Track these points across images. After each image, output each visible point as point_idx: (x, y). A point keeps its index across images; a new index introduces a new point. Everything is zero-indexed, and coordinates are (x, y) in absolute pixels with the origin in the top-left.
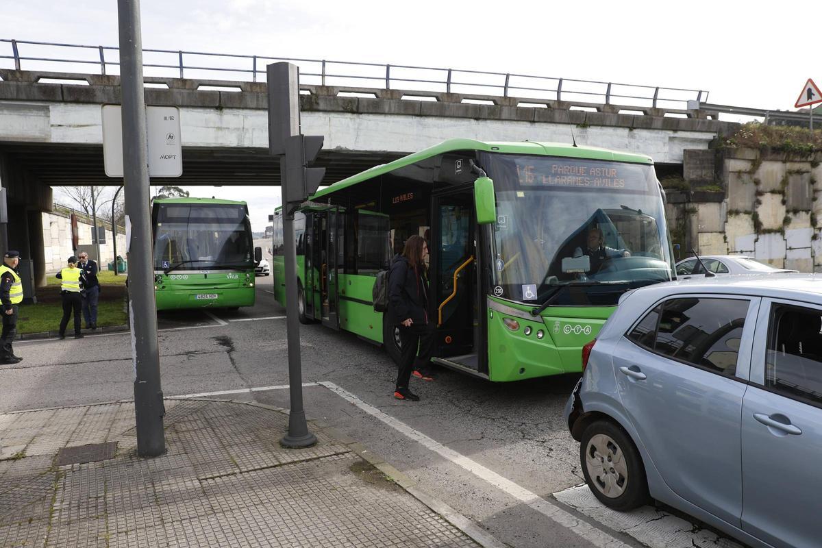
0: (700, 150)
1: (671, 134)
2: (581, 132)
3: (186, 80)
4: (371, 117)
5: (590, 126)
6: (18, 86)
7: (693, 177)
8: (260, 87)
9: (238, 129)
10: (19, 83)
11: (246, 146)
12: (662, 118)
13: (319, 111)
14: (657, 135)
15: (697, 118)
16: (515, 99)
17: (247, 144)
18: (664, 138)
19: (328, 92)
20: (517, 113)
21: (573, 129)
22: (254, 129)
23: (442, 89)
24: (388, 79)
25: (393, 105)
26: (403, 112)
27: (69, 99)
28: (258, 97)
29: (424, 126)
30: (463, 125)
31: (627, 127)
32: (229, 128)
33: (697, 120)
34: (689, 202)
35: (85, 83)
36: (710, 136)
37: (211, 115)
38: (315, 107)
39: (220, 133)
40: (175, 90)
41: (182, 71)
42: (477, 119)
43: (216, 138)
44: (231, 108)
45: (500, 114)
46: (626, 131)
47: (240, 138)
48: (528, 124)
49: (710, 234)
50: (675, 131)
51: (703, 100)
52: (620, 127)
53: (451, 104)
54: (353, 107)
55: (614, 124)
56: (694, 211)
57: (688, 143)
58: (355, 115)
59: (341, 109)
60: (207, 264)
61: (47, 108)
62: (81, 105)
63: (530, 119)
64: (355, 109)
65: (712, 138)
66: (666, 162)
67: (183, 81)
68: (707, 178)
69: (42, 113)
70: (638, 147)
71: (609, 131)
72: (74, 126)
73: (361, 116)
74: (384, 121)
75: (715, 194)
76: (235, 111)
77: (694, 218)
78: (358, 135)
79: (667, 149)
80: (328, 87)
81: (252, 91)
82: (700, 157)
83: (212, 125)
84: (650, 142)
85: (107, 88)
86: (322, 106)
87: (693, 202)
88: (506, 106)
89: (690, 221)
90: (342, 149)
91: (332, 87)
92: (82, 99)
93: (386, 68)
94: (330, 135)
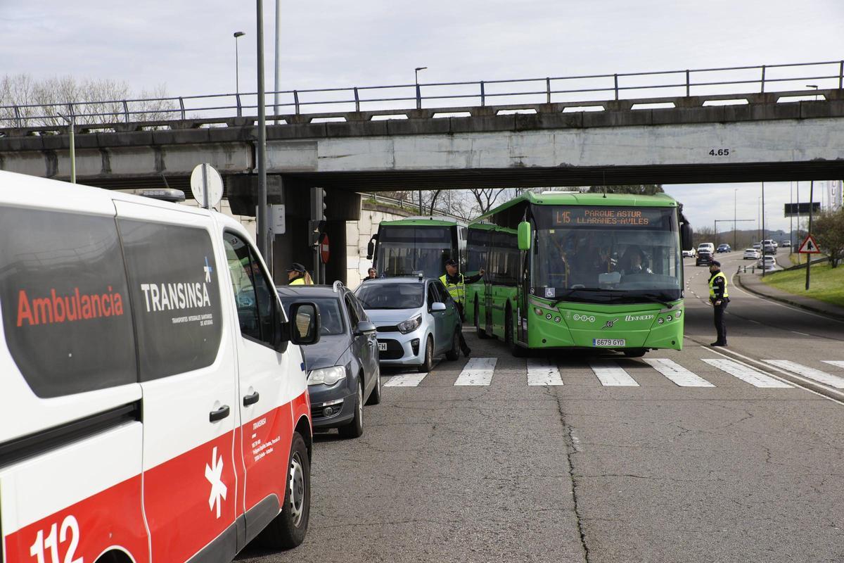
3: (422, 110)
4: (598, 131)
6: (296, 127)
8: (488, 111)
9: (466, 152)
10: (297, 125)
11: (474, 167)
13: (543, 129)
16: (774, 94)
17: (474, 165)
19: (552, 108)
20: (776, 111)
22: (481, 151)
24: (616, 89)
25: (621, 117)
26: (631, 123)
27: (331, 135)
28: (484, 120)
29: (658, 136)
30: (705, 131)
32: (458, 152)
35: (343, 120)
37: (443, 141)
38: (539, 126)
39: (451, 156)
40: (412, 120)
41: (419, 102)
42: (723, 122)
43: (448, 161)
44: (461, 132)
45: (752, 115)
47: (468, 161)
53: (688, 109)
54: (580, 122)
58: (581, 131)
59: (565, 126)
61: (316, 143)
62: (340, 139)
64: (579, 124)
67: (420, 111)
72: (335, 157)
73: (587, 131)
74: (612, 134)
76: (465, 135)
78: (583, 151)
80: (553, 104)
81: (479, 116)
83: (444, 149)
85: (359, 123)
86: (545, 124)
88: (760, 104)
90: (566, 165)
91: (557, 103)
92: (340, 134)
93: (614, 77)
94: (554, 153)
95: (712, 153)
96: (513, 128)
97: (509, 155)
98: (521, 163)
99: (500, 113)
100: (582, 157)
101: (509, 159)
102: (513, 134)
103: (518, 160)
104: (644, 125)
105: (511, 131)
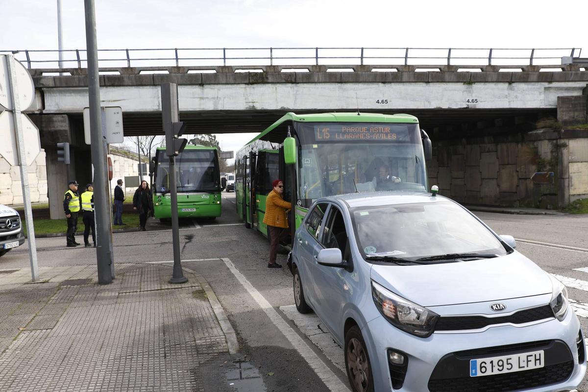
0: (573, 97)
1: (546, 85)
2: (467, 88)
3: (180, 67)
4: (305, 85)
5: (474, 82)
6: (79, 78)
7: (566, 118)
8: (228, 69)
9: (214, 98)
10: (80, 76)
11: (219, 109)
12: (538, 73)
13: (268, 83)
14: (533, 87)
15: (571, 70)
16: (413, 66)
17: (220, 108)
18: (539, 88)
19: (274, 69)
20: (414, 77)
21: (460, 86)
22: (224, 98)
23: (358, 62)
24: (317, 58)
25: (320, 77)
26: (328, 81)
27: (108, 84)
28: (226, 76)
29: (344, 90)
30: (373, 88)
31: (507, 82)
32: (207, 98)
33: (570, 72)
34: (560, 138)
35: (118, 73)
36: (583, 84)
37: (196, 90)
38: (266, 80)
39: (202, 101)
40: (173, 74)
41: (177, 61)
42: (384, 83)
43: (200, 105)
44: (209, 84)
45: (401, 78)
46: (506, 85)
47: (215, 104)
48: (424, 84)
49: (580, 164)
50: (550, 82)
51: (576, 55)
52: (501, 82)
53: (364, 73)
54: (292, 79)
55: (495, 80)
56: (565, 146)
57: (563, 91)
58: (294, 85)
59: (284, 81)
62: (116, 88)
63: (425, 81)
64: (293, 80)
65: (585, 86)
66: (541, 107)
67: (178, 68)
68: (580, 119)
70: (516, 97)
71: (492, 85)
72: (112, 101)
73: (298, 85)
74: (315, 88)
75: (585, 131)
76: (212, 86)
77: (565, 151)
78: (296, 99)
79: (542, 97)
80: (274, 66)
81: (222, 72)
82: (573, 102)
83: (197, 96)
84: (527, 92)
85: (131, 76)
86: (270, 80)
87: (564, 138)
88: (406, 72)
89: (562, 154)
90: (284, 108)
91: (278, 66)
92: (116, 84)
93: (315, 50)
94: (276, 99)
95: (378, 102)
96: (247, 82)
97: (245, 101)
98: (253, 106)
99: (237, 71)
100: (295, 103)
101: (245, 104)
102: (247, 86)
103: (251, 104)
104: (336, 82)
105: (246, 84)
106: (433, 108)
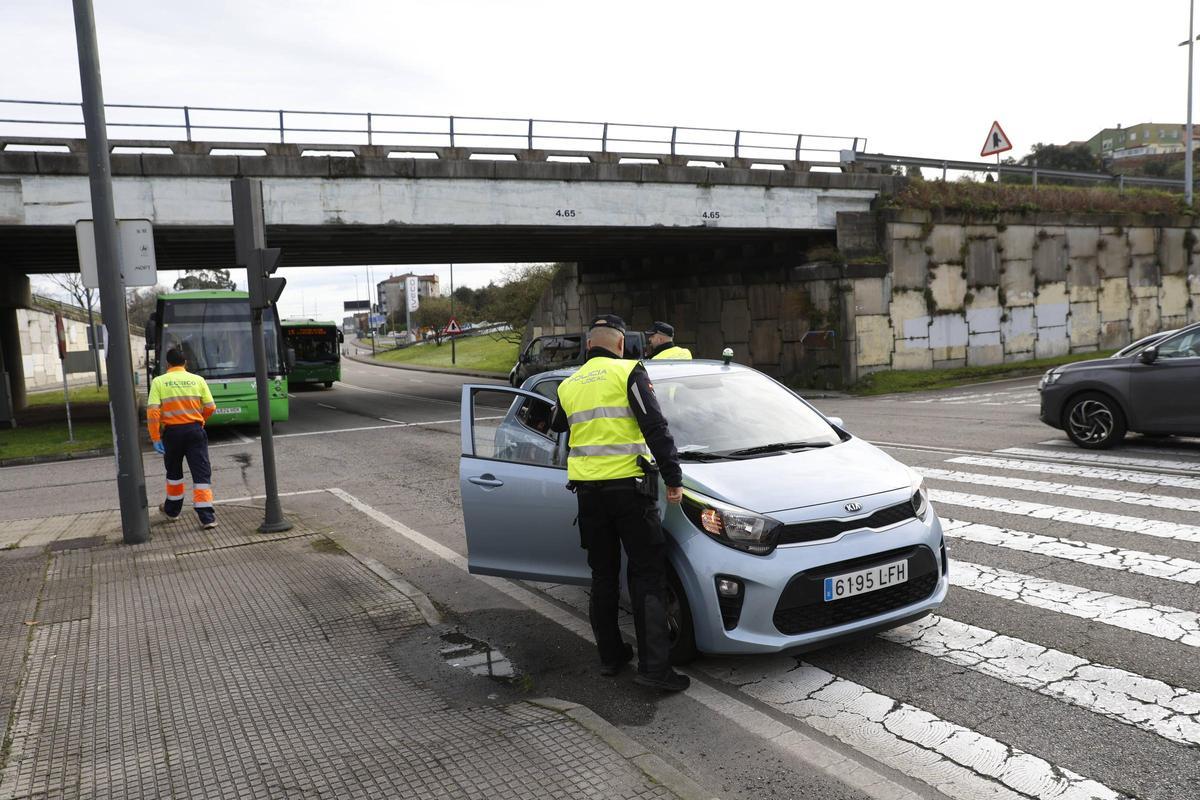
0: (858, 213)
1: (820, 192)
2: (703, 194)
3: (194, 143)
4: (433, 182)
5: (714, 185)
7: (849, 245)
8: (290, 150)
11: (275, 223)
12: (807, 173)
13: (365, 176)
14: (802, 195)
15: (853, 171)
16: (615, 154)
17: (275, 220)
18: (810, 198)
19: (376, 153)
20: (618, 173)
21: (691, 190)
22: (283, 202)
24: (452, 134)
25: (459, 167)
26: (471, 174)
27: (46, 171)
28: (287, 162)
29: (501, 192)
30: (550, 189)
31: (763, 185)
33: (853, 174)
34: (842, 277)
35: (65, 150)
36: (870, 194)
38: (360, 172)
40: (181, 156)
41: (189, 131)
42: (568, 181)
44: (255, 176)
45: (597, 174)
46: (762, 191)
48: (634, 186)
49: (870, 318)
50: (826, 188)
51: (859, 149)
52: (754, 185)
53: (534, 163)
54: (409, 171)
55: (745, 182)
56: (849, 289)
57: (844, 204)
58: (412, 181)
59: (394, 174)
60: (226, 371)
61: (18, 182)
62: (62, 178)
63: (636, 179)
64: (410, 173)
65: (873, 196)
66: (814, 228)
67: (191, 145)
68: (869, 248)
69: (11, 188)
70: (777, 210)
71: (740, 190)
73: (419, 181)
74: (449, 187)
75: (875, 266)
77: (849, 298)
78: (416, 206)
79: (815, 211)
80: (375, 147)
81: (278, 155)
82: (858, 221)
84: (793, 204)
86: (369, 170)
87: (847, 278)
88: (605, 163)
89: (845, 302)
90: (396, 223)
91: (382, 146)
94: (381, 206)
95: (559, 213)
96: (327, 173)
97: (322, 208)
98: (339, 218)
99: (305, 153)
100: (414, 213)
101: (322, 213)
102: (325, 181)
103: (335, 215)
104: (485, 178)
105: (323, 177)
106: (649, 225)
